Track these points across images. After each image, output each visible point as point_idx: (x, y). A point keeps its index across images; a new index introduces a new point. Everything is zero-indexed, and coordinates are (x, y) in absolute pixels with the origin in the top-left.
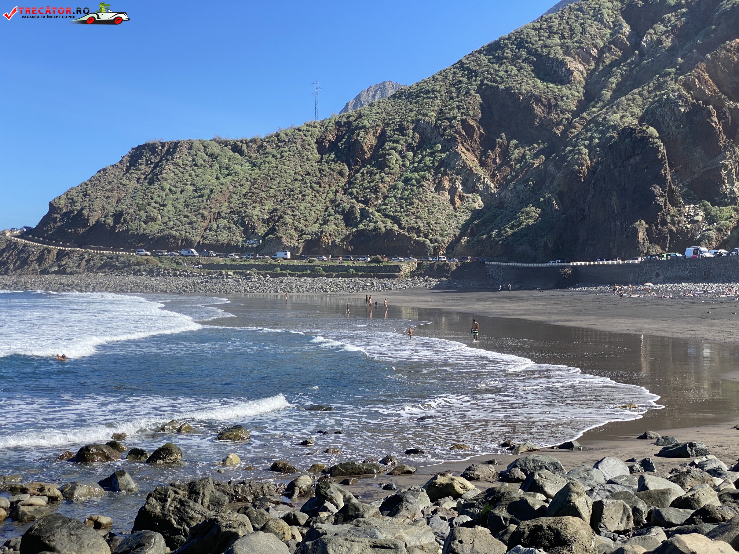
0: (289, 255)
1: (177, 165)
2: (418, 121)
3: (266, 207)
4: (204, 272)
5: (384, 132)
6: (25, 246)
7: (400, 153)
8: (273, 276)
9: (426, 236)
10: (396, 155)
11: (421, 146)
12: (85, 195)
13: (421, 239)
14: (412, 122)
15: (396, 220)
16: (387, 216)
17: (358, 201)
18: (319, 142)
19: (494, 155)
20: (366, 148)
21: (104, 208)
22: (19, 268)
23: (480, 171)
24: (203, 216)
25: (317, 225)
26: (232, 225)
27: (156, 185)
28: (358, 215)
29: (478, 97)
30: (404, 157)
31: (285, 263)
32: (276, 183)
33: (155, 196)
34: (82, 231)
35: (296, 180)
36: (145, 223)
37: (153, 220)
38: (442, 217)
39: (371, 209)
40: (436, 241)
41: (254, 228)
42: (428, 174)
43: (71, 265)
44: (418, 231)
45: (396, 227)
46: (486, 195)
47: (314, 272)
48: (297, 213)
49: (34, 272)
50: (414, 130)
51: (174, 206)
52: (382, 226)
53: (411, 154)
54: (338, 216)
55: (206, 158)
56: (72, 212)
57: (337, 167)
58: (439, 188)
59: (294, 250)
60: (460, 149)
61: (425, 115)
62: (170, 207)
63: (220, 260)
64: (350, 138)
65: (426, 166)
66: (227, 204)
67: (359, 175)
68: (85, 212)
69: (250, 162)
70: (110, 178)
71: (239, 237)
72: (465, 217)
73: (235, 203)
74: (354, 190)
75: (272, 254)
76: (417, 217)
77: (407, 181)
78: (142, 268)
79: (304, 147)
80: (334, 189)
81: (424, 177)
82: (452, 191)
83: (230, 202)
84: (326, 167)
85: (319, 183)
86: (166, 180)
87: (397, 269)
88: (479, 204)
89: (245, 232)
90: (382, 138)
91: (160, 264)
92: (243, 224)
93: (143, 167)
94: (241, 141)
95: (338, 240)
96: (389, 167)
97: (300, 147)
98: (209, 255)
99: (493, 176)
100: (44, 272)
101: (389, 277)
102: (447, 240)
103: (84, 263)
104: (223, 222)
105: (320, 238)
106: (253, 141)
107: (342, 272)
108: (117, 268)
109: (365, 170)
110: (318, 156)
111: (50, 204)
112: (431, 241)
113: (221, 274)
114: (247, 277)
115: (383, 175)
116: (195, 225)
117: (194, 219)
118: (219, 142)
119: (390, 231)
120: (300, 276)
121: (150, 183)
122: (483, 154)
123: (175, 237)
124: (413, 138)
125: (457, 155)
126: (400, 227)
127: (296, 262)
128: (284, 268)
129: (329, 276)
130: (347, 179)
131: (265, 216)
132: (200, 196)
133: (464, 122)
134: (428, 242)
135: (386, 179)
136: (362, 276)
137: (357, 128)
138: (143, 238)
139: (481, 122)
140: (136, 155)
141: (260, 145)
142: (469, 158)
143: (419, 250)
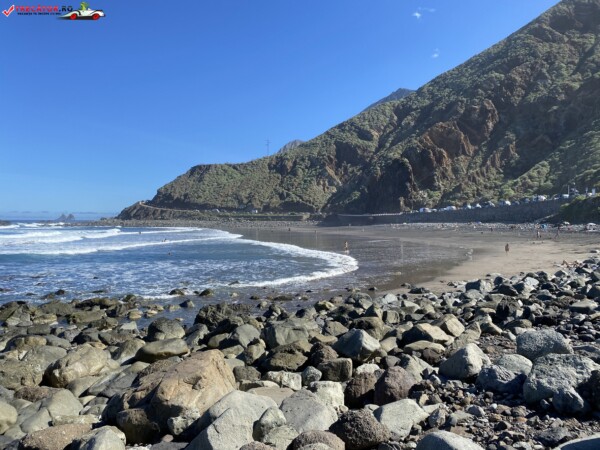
0: (257, 212)
1: (210, 174)
2: (310, 156)
3: (247, 192)
4: (222, 219)
5: (296, 161)
6: (148, 208)
8: (250, 220)
9: (313, 204)
10: (301, 170)
11: (311, 167)
12: (172, 187)
13: (311, 205)
14: (307, 157)
15: (301, 197)
16: (297, 196)
17: (285, 190)
18: (269, 165)
19: (341, 170)
20: (288, 168)
21: (180, 192)
22: (145, 217)
23: (335, 177)
24: (221, 196)
25: (268, 199)
26: (234, 200)
27: (201, 183)
28: (285, 195)
29: (335, 147)
30: (304, 171)
31: (255, 215)
32: (251, 182)
33: (201, 187)
34: (171, 202)
35: (260, 181)
36: (197, 198)
37: (200, 197)
38: (320, 196)
39: (291, 193)
40: (317, 206)
41: (242, 200)
42: (314, 178)
43: (166, 216)
44: (310, 202)
45: (300, 200)
46: (337, 187)
47: (267, 219)
48: (260, 194)
49: (152, 219)
50: (308, 160)
51: (209, 192)
52: (295, 200)
53: (307, 170)
54: (277, 195)
55: (222, 171)
56: (167, 194)
57: (276, 175)
58: (318, 184)
59: (259, 209)
60: (327, 168)
61: (313, 154)
62: (207, 192)
63: (229, 214)
64: (282, 163)
65: (313, 175)
67: (286, 178)
68: (172, 194)
69: (241, 173)
70: (183, 180)
71: (236, 205)
72: (329, 196)
73: (235, 190)
74: (283, 185)
75: (250, 211)
76: (309, 196)
77: (305, 181)
78: (196, 217)
79: (263, 167)
80: (275, 184)
81: (312, 180)
82: (324, 185)
83: (232, 190)
84: (272, 175)
85: (269, 182)
86: (205, 180)
87: (301, 217)
88: (335, 190)
89: (239, 202)
90: (295, 163)
91: (203, 216)
92: (238, 199)
93: (196, 175)
94: (237, 165)
95: (277, 206)
96: (298, 175)
97: (261, 167)
98: (223, 212)
99: (341, 179)
100: (156, 219)
101: (298, 221)
102: (322, 205)
104: (230, 198)
105: (269, 204)
106: (242, 164)
107: (279, 218)
108: (186, 217)
109: (288, 177)
110: (269, 171)
112: (315, 206)
113: (229, 220)
114: (240, 221)
115: (295, 178)
116: (218, 199)
117: (217, 197)
118: (227, 165)
119: (298, 202)
120: (261, 220)
122: (337, 170)
123: (209, 204)
125: (326, 170)
126: (303, 200)
127: (260, 215)
128: (254, 217)
129: (273, 220)
130: (281, 180)
131: (247, 196)
132: (220, 187)
133: (328, 156)
135: (297, 180)
137: (284, 159)
138: (196, 204)
139: (336, 157)
140: (193, 170)
141: (244, 166)
142: (331, 172)
143: (310, 210)
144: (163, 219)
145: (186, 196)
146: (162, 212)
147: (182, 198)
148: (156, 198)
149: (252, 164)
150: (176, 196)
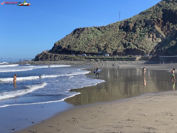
0: (108, 55)
1: (84, 33)
2: (145, 19)
3: (104, 43)
4: (87, 60)
5: (136, 23)
6: (48, 54)
7: (140, 28)
8: (103, 61)
9: (145, 50)
10: (138, 29)
11: (145, 26)
12: (62, 42)
13: (143, 50)
14: (143, 20)
15: (137, 46)
16: (135, 45)
17: (128, 41)
18: (120, 27)
19: (165, 28)
20: (131, 27)
21: (66, 45)
22: (46, 59)
23: (161, 32)
24: (89, 46)
25: (117, 48)
26: (96, 48)
27: (78, 39)
28: (127, 45)
29: (162, 12)
30: (140, 29)
31: (107, 57)
32: (107, 37)
33: (78, 41)
34: (61, 50)
35: (113, 36)
36: (75, 48)
37: (77, 47)
38: (149, 44)
39: (131, 43)
40: (147, 51)
41: (101, 48)
42: (146, 33)
43: (57, 58)
44: (142, 48)
45: (137, 48)
46: (162, 38)
47: (114, 60)
48: (112, 44)
49: (49, 60)
50: (144, 22)
51: (82, 44)
52: (133, 47)
53: (143, 28)
54: (122, 45)
55: (91, 31)
56: (59, 46)
57: (123, 32)
58: (149, 37)
59: (110, 54)
60: (156, 26)
61: (147, 18)
62: (81, 44)
63: (91, 57)
64: (127, 25)
65: (146, 31)
66: (95, 43)
67: (129, 34)
68: (62, 46)
69: (102, 32)
70: (68, 37)
71: (97, 51)
72: (155, 44)
73: (97, 42)
74: (127, 38)
75: (104, 55)
76: (142, 45)
77: (141, 35)
78: (72, 59)
79: (115, 28)
80: (122, 38)
81: (145, 34)
82: (153, 38)
83: (96, 42)
84: (120, 33)
85: (118, 37)
86: (81, 37)
87: (135, 58)
88: (160, 41)
89: (98, 50)
90: (135, 24)
91: (77, 58)
92: (98, 48)
93: (76, 34)
94: (100, 27)
95: (121, 51)
96: (136, 32)
97: (114, 28)
98: (89, 55)
99: (165, 33)
100: (51, 60)
101: (133, 61)
102: (150, 51)
103: (60, 58)
104: (93, 47)
105: (117, 51)
106: (103, 27)
107: (121, 59)
108: (67, 59)
109: (130, 33)
110: (119, 30)
111: (54, 44)
112: (146, 51)
113: (91, 60)
114: (97, 61)
115: (135, 34)
116: (86, 48)
117: (86, 47)
118: (94, 27)
119: (135, 49)
120: (110, 61)
121: (77, 38)
122: (162, 27)
123: (81, 51)
124: (143, 24)
125: (155, 28)
126: (138, 48)
127: (110, 57)
128: (106, 58)
129: (118, 61)
130: (125, 36)
131: (104, 46)
132: (88, 41)
133: (157, 19)
134: (145, 51)
135: (135, 35)
136: (126, 60)
137: (129, 22)
138: (74, 51)
139: (162, 19)
140: (75, 32)
141: (104, 28)
142: (158, 29)
143: (142, 53)
144: (55, 60)
145: (69, 46)
146: (55, 56)
147: (67, 48)
149: (109, 26)
150: (64, 47)
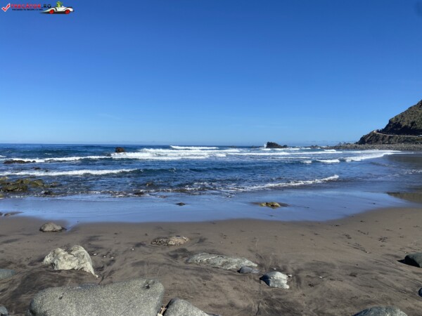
6: (379, 135)
21: (408, 121)
34: (399, 129)
43: (393, 141)
56: (397, 123)
68: (401, 123)
78: (418, 141)
103: (398, 140)
108: (409, 142)
144: (389, 143)
145: (413, 123)
146: (390, 137)
147: (410, 125)
148: (388, 126)
150: (404, 124)
